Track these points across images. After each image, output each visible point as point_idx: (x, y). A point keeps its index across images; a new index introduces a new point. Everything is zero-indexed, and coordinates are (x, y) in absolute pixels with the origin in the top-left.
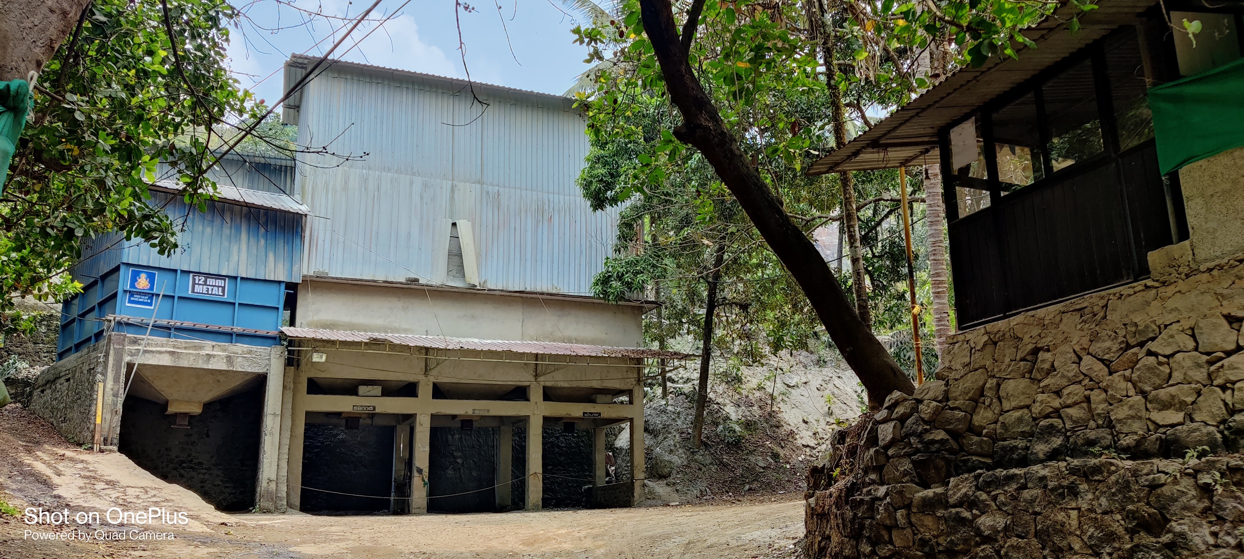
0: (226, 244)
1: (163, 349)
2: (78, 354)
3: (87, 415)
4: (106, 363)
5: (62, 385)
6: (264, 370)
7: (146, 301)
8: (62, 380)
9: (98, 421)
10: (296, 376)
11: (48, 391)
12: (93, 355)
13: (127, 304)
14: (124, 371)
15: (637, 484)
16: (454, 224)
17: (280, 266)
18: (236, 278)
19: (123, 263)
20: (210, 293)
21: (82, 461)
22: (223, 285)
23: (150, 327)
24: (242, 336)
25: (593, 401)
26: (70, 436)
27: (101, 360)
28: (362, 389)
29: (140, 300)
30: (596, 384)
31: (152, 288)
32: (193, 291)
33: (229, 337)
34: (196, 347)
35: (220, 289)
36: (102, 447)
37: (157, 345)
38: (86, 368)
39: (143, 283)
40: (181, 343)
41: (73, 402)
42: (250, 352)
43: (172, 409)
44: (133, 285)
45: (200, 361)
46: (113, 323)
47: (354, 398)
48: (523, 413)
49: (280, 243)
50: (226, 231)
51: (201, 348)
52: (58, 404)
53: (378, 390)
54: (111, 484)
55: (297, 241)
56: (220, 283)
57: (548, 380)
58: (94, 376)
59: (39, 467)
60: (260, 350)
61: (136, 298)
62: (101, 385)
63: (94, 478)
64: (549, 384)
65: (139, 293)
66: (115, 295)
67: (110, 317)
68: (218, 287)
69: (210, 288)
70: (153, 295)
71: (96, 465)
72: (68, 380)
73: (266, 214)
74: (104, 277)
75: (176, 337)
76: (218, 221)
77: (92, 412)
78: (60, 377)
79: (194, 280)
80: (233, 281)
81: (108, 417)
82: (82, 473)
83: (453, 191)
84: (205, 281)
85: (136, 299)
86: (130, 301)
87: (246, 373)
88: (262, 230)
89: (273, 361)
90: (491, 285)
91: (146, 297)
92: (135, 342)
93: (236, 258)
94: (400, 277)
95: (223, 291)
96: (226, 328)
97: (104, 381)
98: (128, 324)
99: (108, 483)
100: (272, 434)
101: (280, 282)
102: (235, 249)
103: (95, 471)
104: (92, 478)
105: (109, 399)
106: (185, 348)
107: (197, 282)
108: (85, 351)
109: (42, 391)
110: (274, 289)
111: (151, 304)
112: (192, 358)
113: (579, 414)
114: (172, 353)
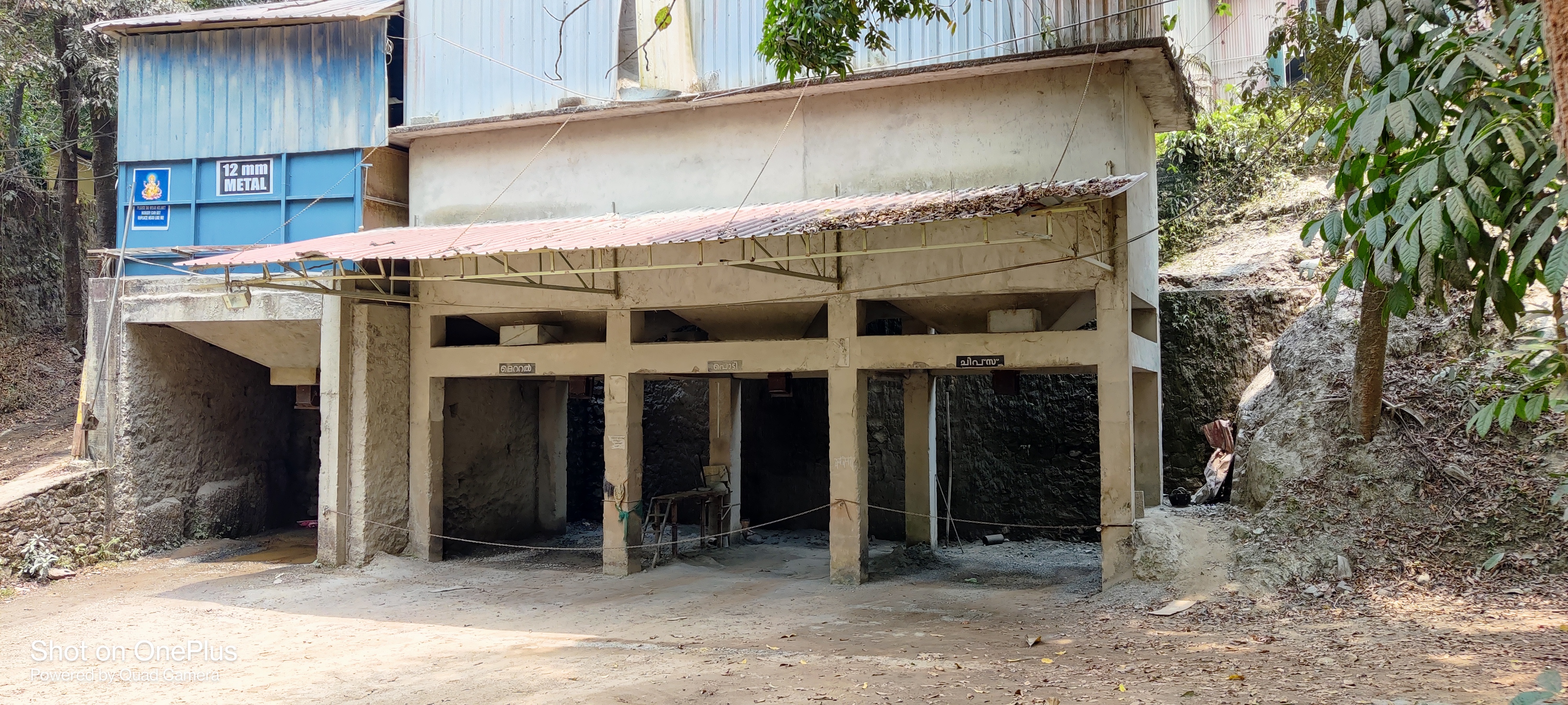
0: (263, 98)
1: (173, 295)
7: (157, 218)
13: (134, 228)
14: (119, 337)
17: (349, 119)
18: (282, 157)
19: (122, 164)
20: (247, 189)
22: (266, 173)
28: (506, 333)
29: (150, 218)
31: (164, 197)
32: (223, 192)
35: (262, 179)
37: (169, 290)
39: (152, 189)
43: (275, 382)
44: (138, 196)
47: (500, 350)
49: (347, 79)
50: (262, 76)
55: (378, 69)
56: (262, 169)
57: (869, 287)
61: (145, 216)
64: (871, 294)
65: (149, 208)
68: (259, 176)
69: (247, 180)
70: (167, 206)
73: (321, 32)
76: (246, 60)
79: (223, 170)
80: (279, 164)
84: (239, 171)
85: (145, 218)
86: (138, 223)
88: (317, 61)
91: (158, 213)
92: (137, 288)
93: (282, 119)
95: (267, 183)
101: (353, 152)
102: (278, 103)
107: (227, 174)
110: (347, 164)
114: (186, 300)
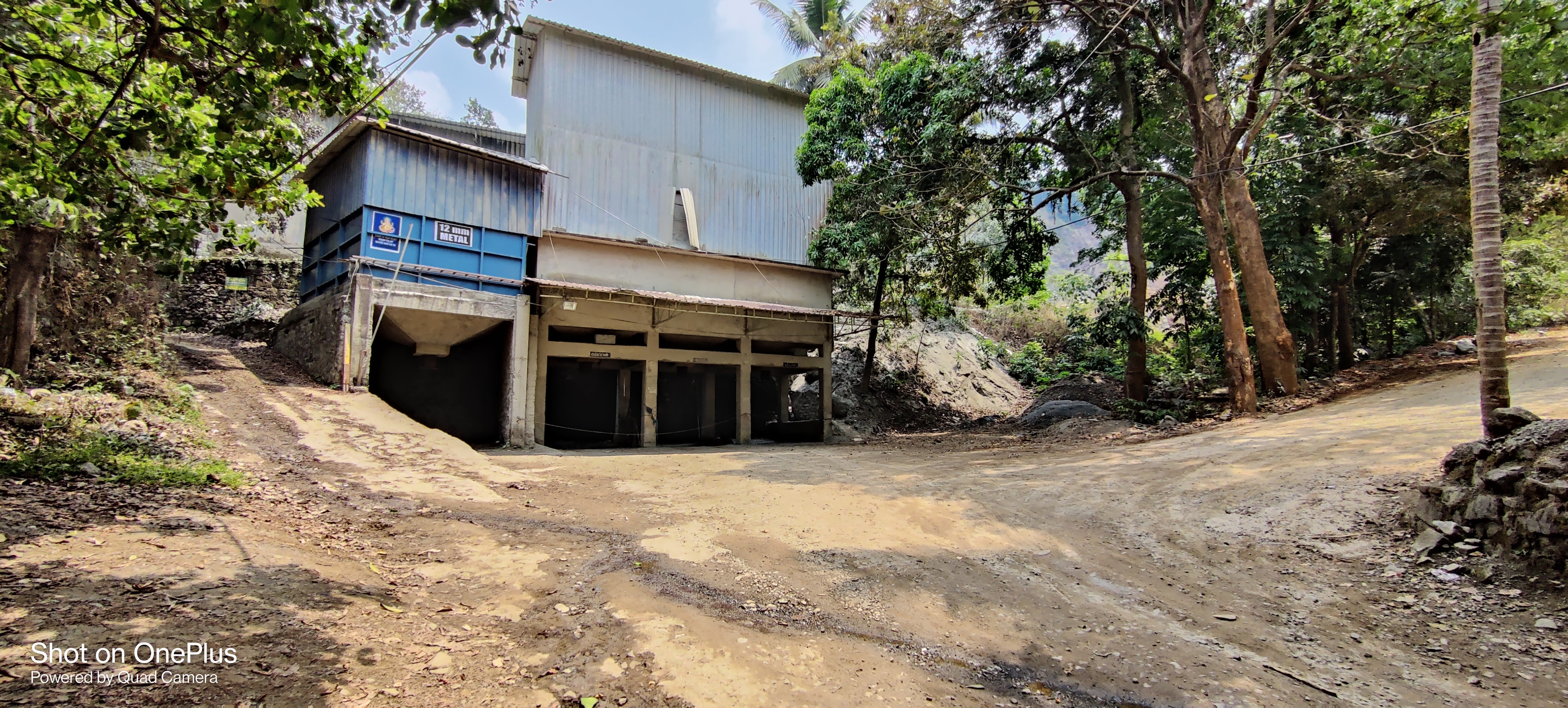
0: (469, 195)
1: (411, 293)
2: (322, 296)
3: (334, 355)
4: (352, 304)
5: (306, 326)
6: (510, 318)
8: (306, 321)
9: (347, 361)
10: (540, 324)
11: (293, 332)
12: (337, 296)
13: (372, 247)
14: (371, 313)
15: (826, 423)
16: (678, 193)
17: (522, 219)
18: (479, 229)
19: (366, 206)
21: (331, 403)
23: (397, 271)
24: (488, 285)
25: (792, 354)
26: (317, 375)
27: (346, 301)
28: (599, 338)
30: (794, 340)
31: (397, 232)
33: (475, 285)
34: (443, 293)
36: (352, 387)
37: (404, 289)
38: (330, 309)
39: (387, 226)
40: (429, 288)
41: (319, 342)
42: (496, 300)
43: (420, 351)
44: (377, 228)
45: (449, 306)
46: (357, 266)
47: (591, 345)
48: (735, 362)
49: (522, 197)
50: (470, 182)
51: (449, 294)
52: (304, 344)
53: (612, 338)
54: (367, 430)
55: (537, 197)
56: (466, 232)
57: (755, 335)
58: (340, 317)
59: (283, 409)
60: (507, 298)
62: (348, 326)
63: (347, 422)
64: (756, 338)
66: (358, 239)
67: (354, 258)
71: (347, 407)
72: (312, 321)
73: (507, 169)
74: (346, 221)
75: (423, 281)
76: (461, 171)
77: (339, 353)
78: (304, 318)
79: (439, 227)
80: (477, 232)
81: (357, 357)
82: (333, 417)
83: (675, 162)
86: (374, 245)
87: (492, 320)
88: (504, 184)
89: (519, 309)
90: (709, 249)
92: (381, 285)
93: (480, 209)
94: (630, 236)
95: (468, 240)
96: (473, 275)
97: (351, 322)
98: (373, 267)
99: (362, 428)
100: (519, 376)
101: (522, 236)
102: (478, 199)
103: (346, 414)
104: (344, 423)
105: (357, 340)
106: (434, 293)
108: (329, 293)
109: (287, 332)
110: (516, 241)
111: (396, 249)
112: (440, 303)
113: (781, 364)
114: (421, 297)
